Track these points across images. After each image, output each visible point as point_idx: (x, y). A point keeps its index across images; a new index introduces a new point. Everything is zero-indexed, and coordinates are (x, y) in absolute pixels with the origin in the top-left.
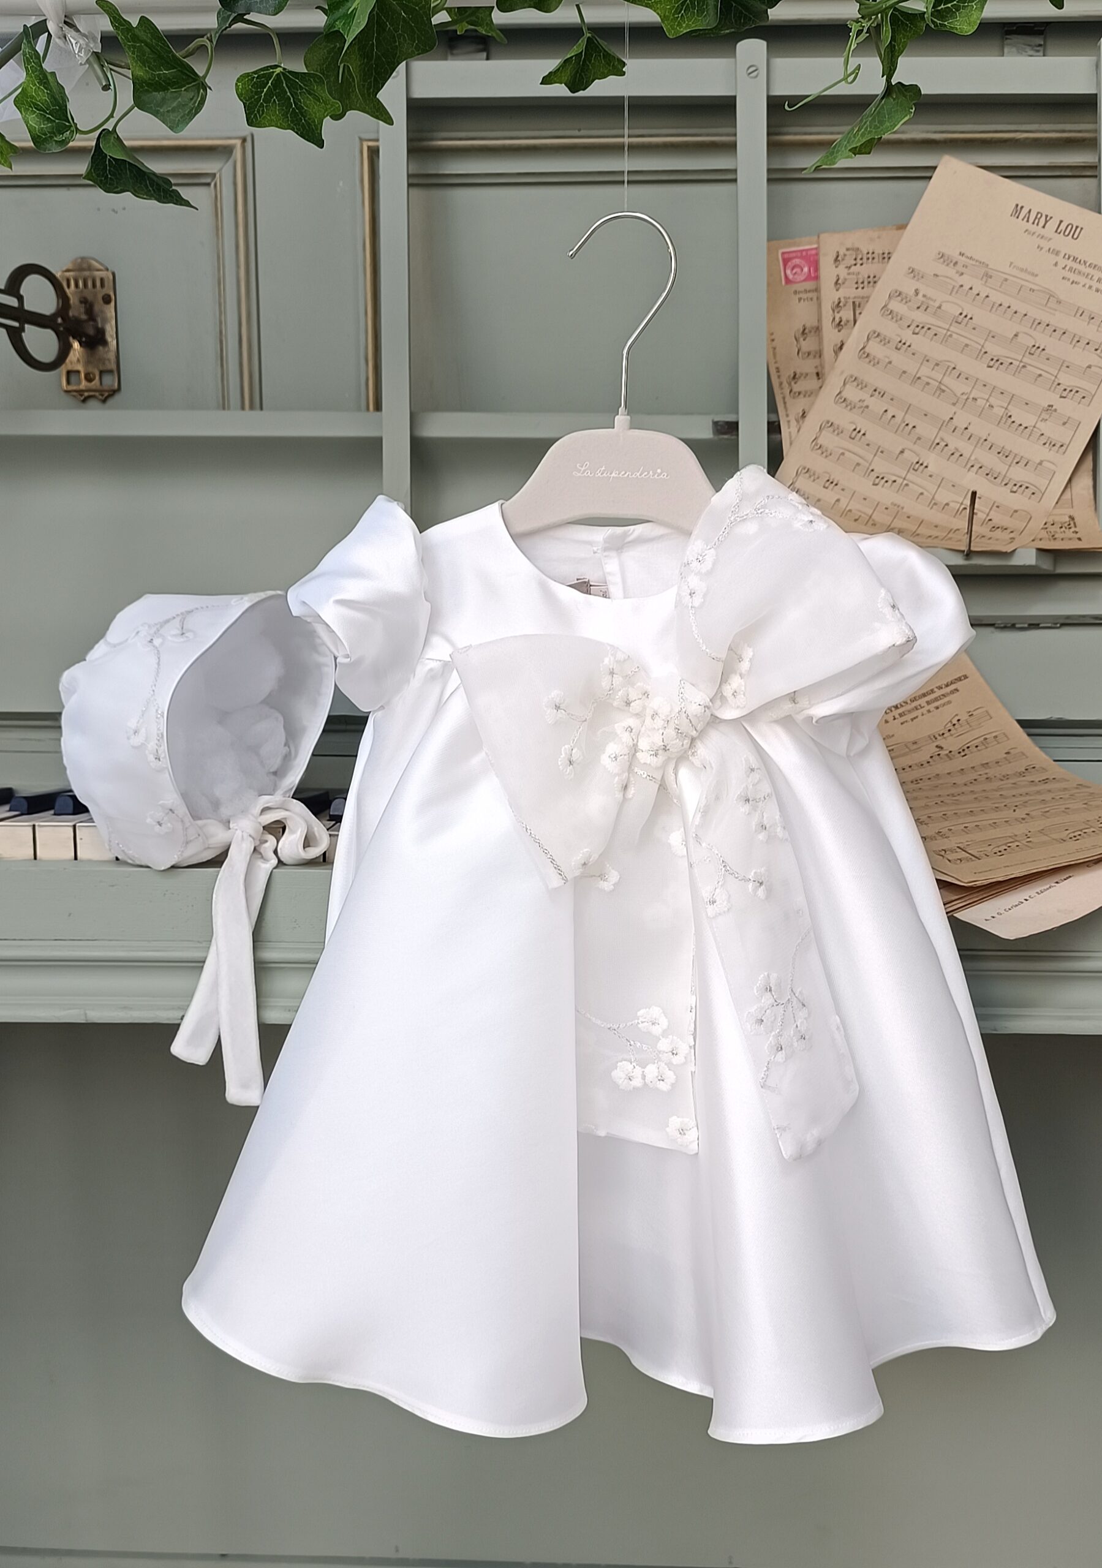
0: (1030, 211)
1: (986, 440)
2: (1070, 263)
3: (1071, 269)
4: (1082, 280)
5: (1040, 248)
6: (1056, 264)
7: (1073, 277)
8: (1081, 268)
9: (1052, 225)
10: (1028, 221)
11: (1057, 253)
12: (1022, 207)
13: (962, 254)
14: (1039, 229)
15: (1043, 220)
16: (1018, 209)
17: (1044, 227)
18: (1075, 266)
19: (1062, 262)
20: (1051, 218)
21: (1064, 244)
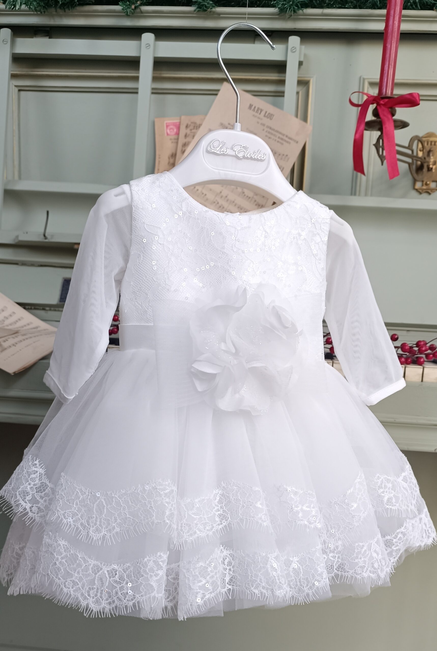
0: (255, 107)
1: (234, 202)
2: (269, 130)
3: (269, 133)
4: (273, 137)
5: (258, 123)
6: (263, 130)
7: (269, 135)
8: (273, 132)
9: (263, 113)
10: (254, 111)
11: (264, 125)
12: (252, 105)
13: (229, 124)
14: (257, 115)
15: (259, 111)
16: (251, 106)
17: (260, 114)
18: (271, 131)
19: (266, 129)
20: (263, 110)
21: (267, 121)
